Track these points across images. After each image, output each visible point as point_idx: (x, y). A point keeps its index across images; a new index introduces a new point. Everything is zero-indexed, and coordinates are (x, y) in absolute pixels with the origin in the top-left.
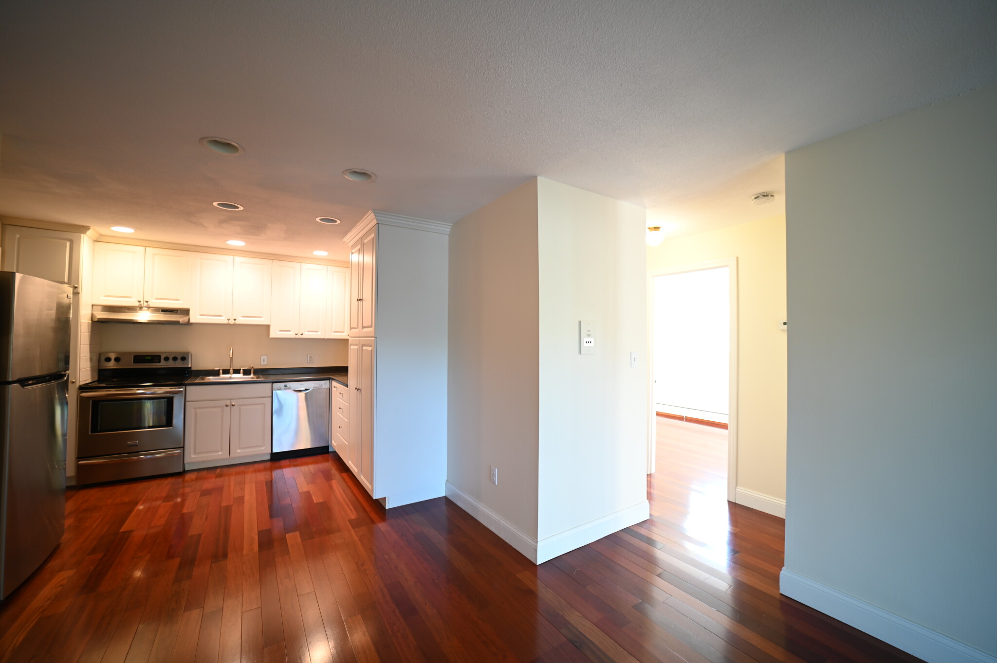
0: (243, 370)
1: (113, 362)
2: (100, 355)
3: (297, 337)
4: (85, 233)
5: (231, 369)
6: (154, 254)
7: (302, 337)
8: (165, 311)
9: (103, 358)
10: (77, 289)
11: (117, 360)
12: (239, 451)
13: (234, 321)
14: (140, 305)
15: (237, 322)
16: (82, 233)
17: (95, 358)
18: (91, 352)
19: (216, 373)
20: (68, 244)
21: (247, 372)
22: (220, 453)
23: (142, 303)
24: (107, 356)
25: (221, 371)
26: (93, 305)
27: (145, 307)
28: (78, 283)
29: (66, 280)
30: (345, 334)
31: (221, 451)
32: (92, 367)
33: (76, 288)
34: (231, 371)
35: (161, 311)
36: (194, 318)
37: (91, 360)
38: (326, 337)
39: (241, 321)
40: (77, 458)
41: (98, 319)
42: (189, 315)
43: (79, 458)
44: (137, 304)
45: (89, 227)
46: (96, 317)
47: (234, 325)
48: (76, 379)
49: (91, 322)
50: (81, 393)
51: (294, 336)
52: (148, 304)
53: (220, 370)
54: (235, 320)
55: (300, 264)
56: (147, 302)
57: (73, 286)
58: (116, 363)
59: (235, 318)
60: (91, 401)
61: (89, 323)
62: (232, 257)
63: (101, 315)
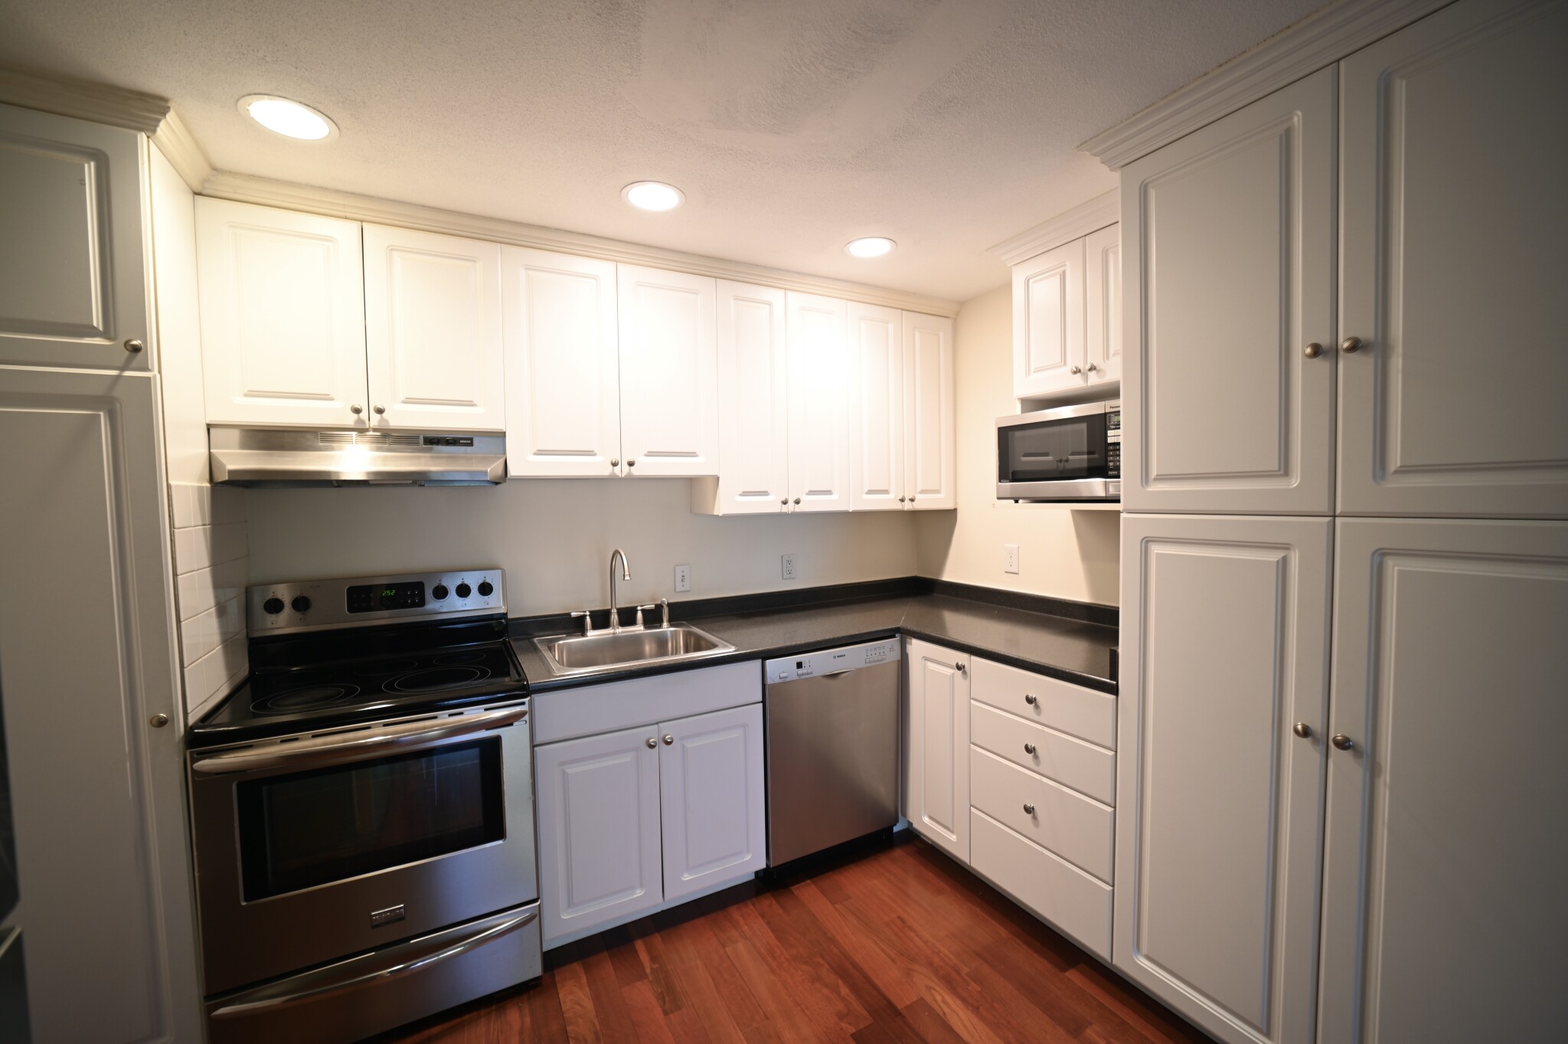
0: (643, 611)
1: (287, 610)
2: (248, 592)
3: (785, 509)
4: (151, 128)
5: (614, 611)
6: (391, 249)
7: (799, 508)
8: (434, 440)
9: (258, 603)
10: (140, 354)
11: (301, 604)
12: (687, 877)
13: (626, 468)
14: (360, 421)
15: (636, 471)
16: (141, 130)
17: (235, 608)
18: (218, 584)
19: (576, 626)
20: (90, 170)
21: (653, 618)
22: (639, 893)
23: (364, 415)
24: (270, 596)
25: (588, 619)
26: (209, 427)
27: (375, 430)
28: (143, 335)
29: (97, 321)
30: (891, 496)
31: (641, 886)
32: (227, 642)
33: (136, 350)
34: (614, 618)
35: (421, 441)
36: (522, 463)
37: (221, 610)
38: (851, 508)
39: (647, 467)
40: (207, 998)
41: (231, 472)
42: (504, 453)
43: (215, 993)
44: (350, 420)
45: (165, 100)
46: (224, 466)
47: (631, 479)
48: (171, 709)
49: (208, 485)
50: (194, 761)
51: (778, 508)
52: (382, 419)
53: (583, 617)
54: (631, 464)
55: (782, 292)
56: (380, 411)
57: (126, 343)
58: (298, 615)
59: (630, 459)
60: (234, 786)
61: (200, 489)
62: (611, 266)
63: (238, 460)
